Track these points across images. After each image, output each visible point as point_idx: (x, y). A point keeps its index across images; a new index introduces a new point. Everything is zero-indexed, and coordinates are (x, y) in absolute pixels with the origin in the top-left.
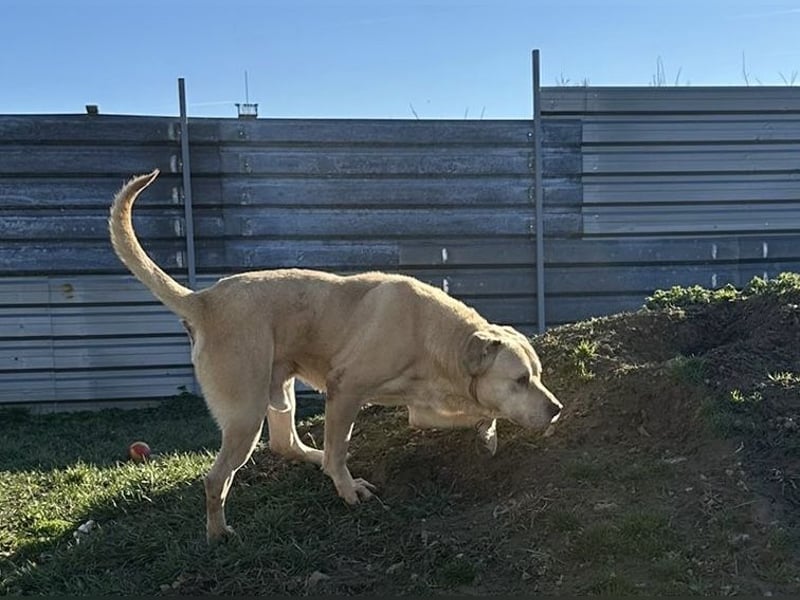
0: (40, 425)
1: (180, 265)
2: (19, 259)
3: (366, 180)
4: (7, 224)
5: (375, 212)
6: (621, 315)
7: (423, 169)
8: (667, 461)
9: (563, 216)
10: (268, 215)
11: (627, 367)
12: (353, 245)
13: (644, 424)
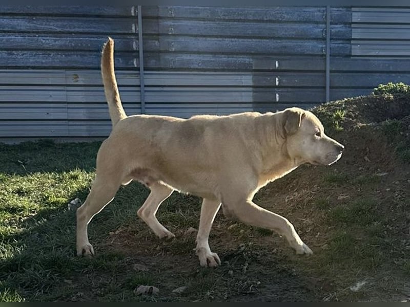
0: (59, 149)
1: (136, 66)
2: (50, 60)
3: (235, 23)
4: (44, 41)
5: (240, 40)
6: (360, 97)
7: (266, 18)
8: (377, 174)
9: (341, 45)
10: (183, 40)
11: (361, 124)
12: (228, 57)
13: (368, 155)
